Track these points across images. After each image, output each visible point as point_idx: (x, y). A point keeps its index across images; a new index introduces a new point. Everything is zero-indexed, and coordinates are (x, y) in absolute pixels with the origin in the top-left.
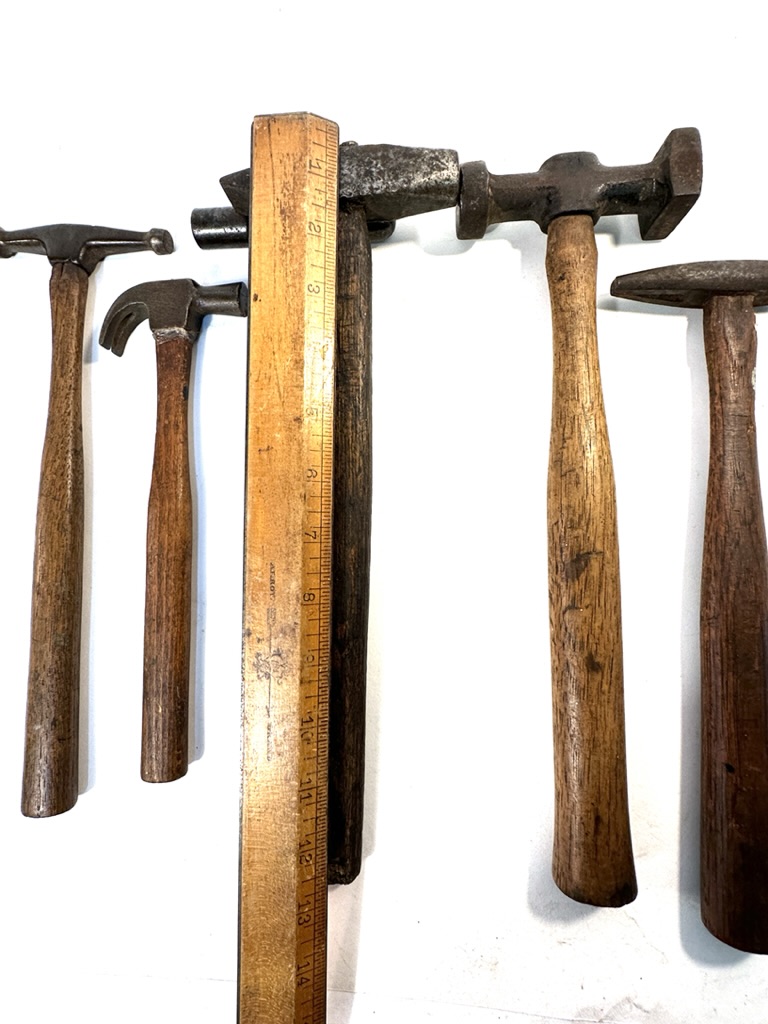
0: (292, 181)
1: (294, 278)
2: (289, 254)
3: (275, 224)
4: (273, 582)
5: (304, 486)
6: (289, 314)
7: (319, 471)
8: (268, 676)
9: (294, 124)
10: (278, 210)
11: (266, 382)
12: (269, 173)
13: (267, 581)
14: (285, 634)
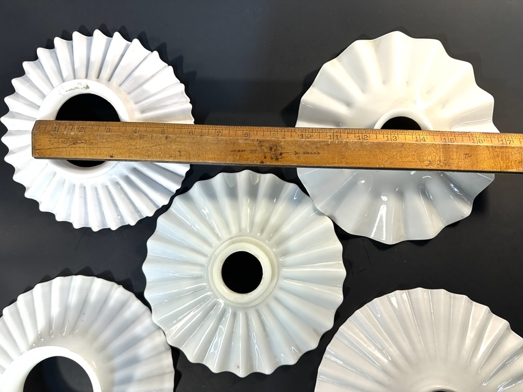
0: (61, 139)
1: (103, 139)
2: (93, 141)
3: (80, 147)
4: (239, 151)
5: (196, 136)
6: (119, 141)
7: (190, 130)
8: (281, 154)
9: (37, 138)
10: (73, 146)
11: (149, 153)
12: (57, 150)
13: (239, 153)
14: (262, 146)
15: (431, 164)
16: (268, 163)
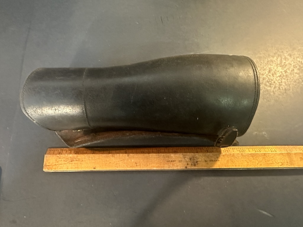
0: (63, 159)
1: (90, 158)
3: (75, 163)
4: (172, 161)
8: (197, 162)
10: (71, 163)
12: (60, 165)
13: (172, 163)
14: (185, 158)
15: (283, 164)
16: (190, 168)
